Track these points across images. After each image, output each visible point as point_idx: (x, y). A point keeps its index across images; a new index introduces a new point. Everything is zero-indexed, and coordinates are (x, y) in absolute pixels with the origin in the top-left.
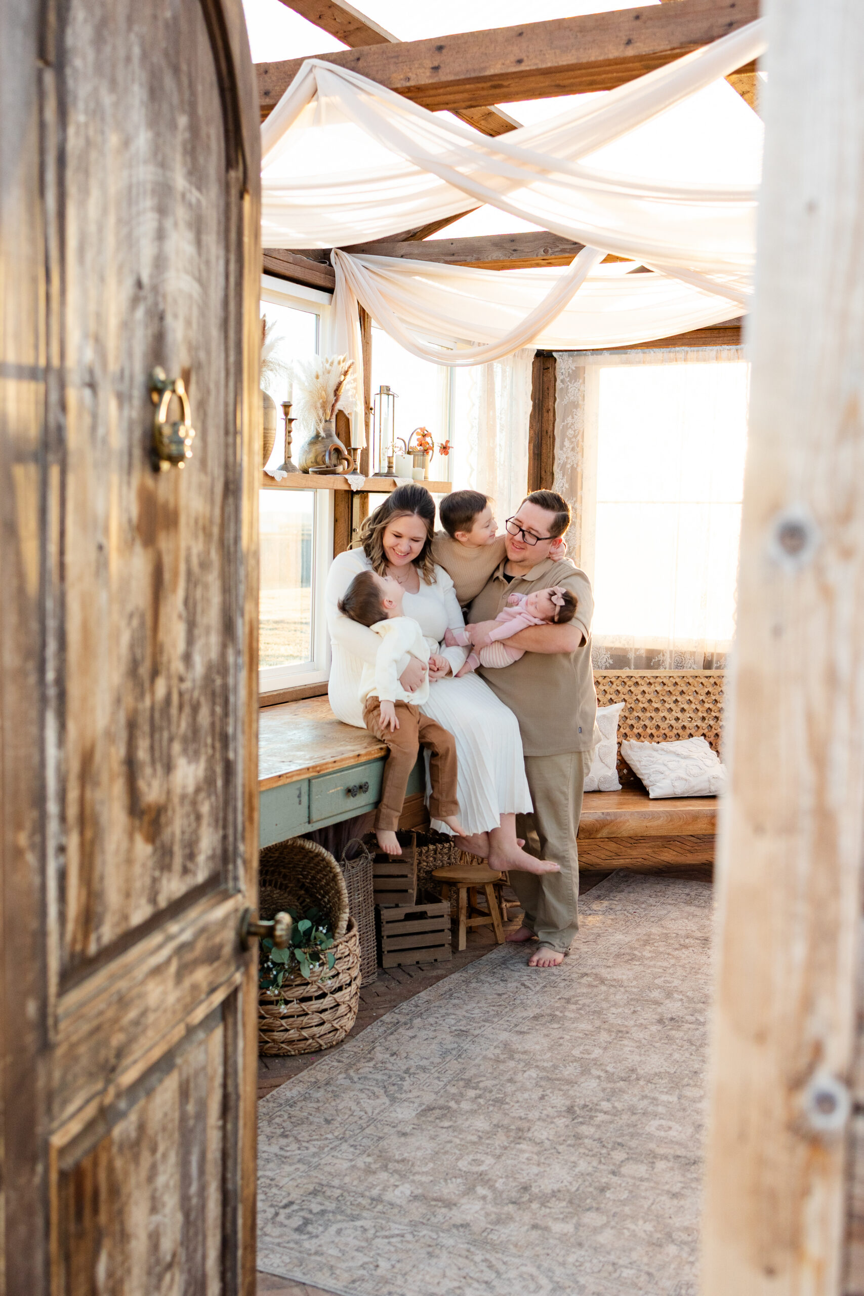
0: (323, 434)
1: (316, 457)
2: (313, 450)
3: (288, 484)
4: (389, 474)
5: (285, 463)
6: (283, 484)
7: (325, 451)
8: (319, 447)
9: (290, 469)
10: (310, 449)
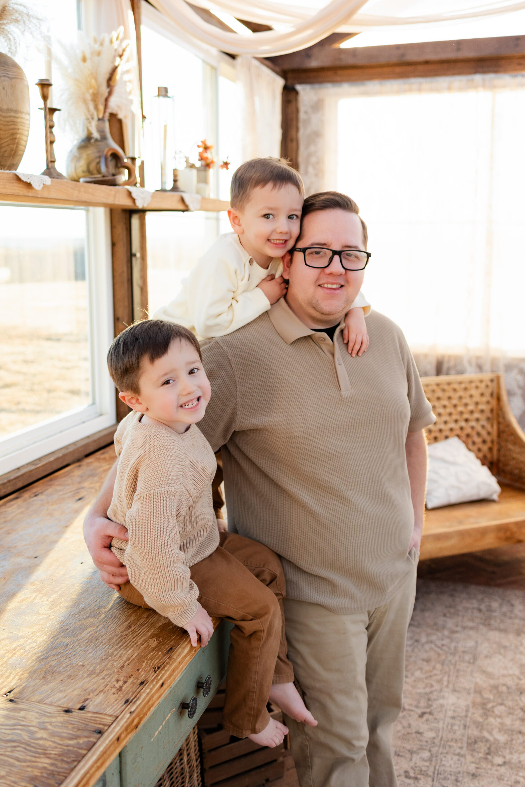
0: (96, 135)
1: (88, 165)
2: (84, 156)
3: (53, 195)
4: (175, 189)
5: (48, 168)
6: (46, 195)
7: (100, 157)
8: (91, 152)
9: (55, 175)
10: (80, 154)
